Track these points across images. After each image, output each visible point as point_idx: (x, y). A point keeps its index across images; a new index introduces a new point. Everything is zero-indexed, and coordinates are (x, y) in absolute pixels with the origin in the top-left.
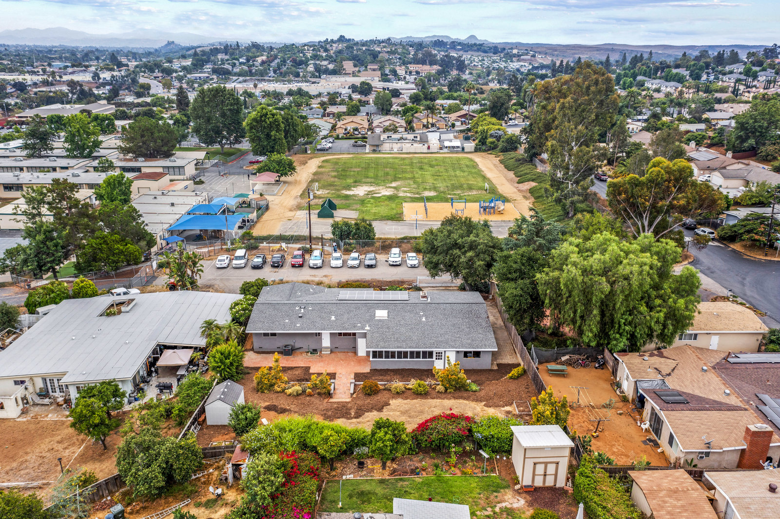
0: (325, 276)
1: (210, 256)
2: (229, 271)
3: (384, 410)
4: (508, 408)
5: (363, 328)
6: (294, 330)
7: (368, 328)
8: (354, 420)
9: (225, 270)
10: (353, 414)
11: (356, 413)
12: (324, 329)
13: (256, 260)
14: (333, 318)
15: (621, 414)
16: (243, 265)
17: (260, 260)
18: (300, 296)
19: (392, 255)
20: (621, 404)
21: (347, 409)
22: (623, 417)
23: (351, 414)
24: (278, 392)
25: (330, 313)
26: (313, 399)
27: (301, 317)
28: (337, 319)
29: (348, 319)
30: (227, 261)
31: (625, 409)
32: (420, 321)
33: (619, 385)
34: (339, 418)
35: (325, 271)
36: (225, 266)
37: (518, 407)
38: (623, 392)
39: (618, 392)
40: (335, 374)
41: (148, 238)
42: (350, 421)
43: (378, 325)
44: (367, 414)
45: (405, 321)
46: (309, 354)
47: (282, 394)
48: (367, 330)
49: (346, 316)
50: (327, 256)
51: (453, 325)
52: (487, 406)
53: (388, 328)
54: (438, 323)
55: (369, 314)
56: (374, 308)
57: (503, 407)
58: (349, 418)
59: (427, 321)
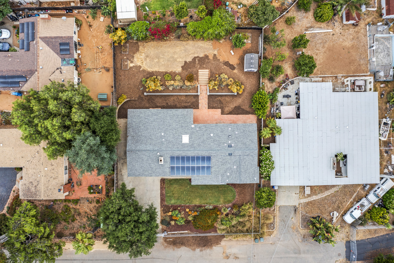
3: (184, 63)
4: (131, 65)
5: (195, 126)
7: (193, 126)
8: (196, 55)
10: (197, 60)
20: (82, 71)
21: (199, 63)
25: (214, 140)
27: (230, 136)
28: (210, 134)
29: (204, 134)
32: (165, 133)
34: (202, 57)
38: (79, 79)
40: (208, 108)
42: (198, 55)
43: (187, 129)
44: (191, 60)
45: (173, 133)
51: (147, 129)
52: (140, 67)
53: (182, 127)
54: (155, 131)
55: (192, 139)
56: (190, 146)
57: (133, 66)
58: (198, 57)
59: (161, 132)
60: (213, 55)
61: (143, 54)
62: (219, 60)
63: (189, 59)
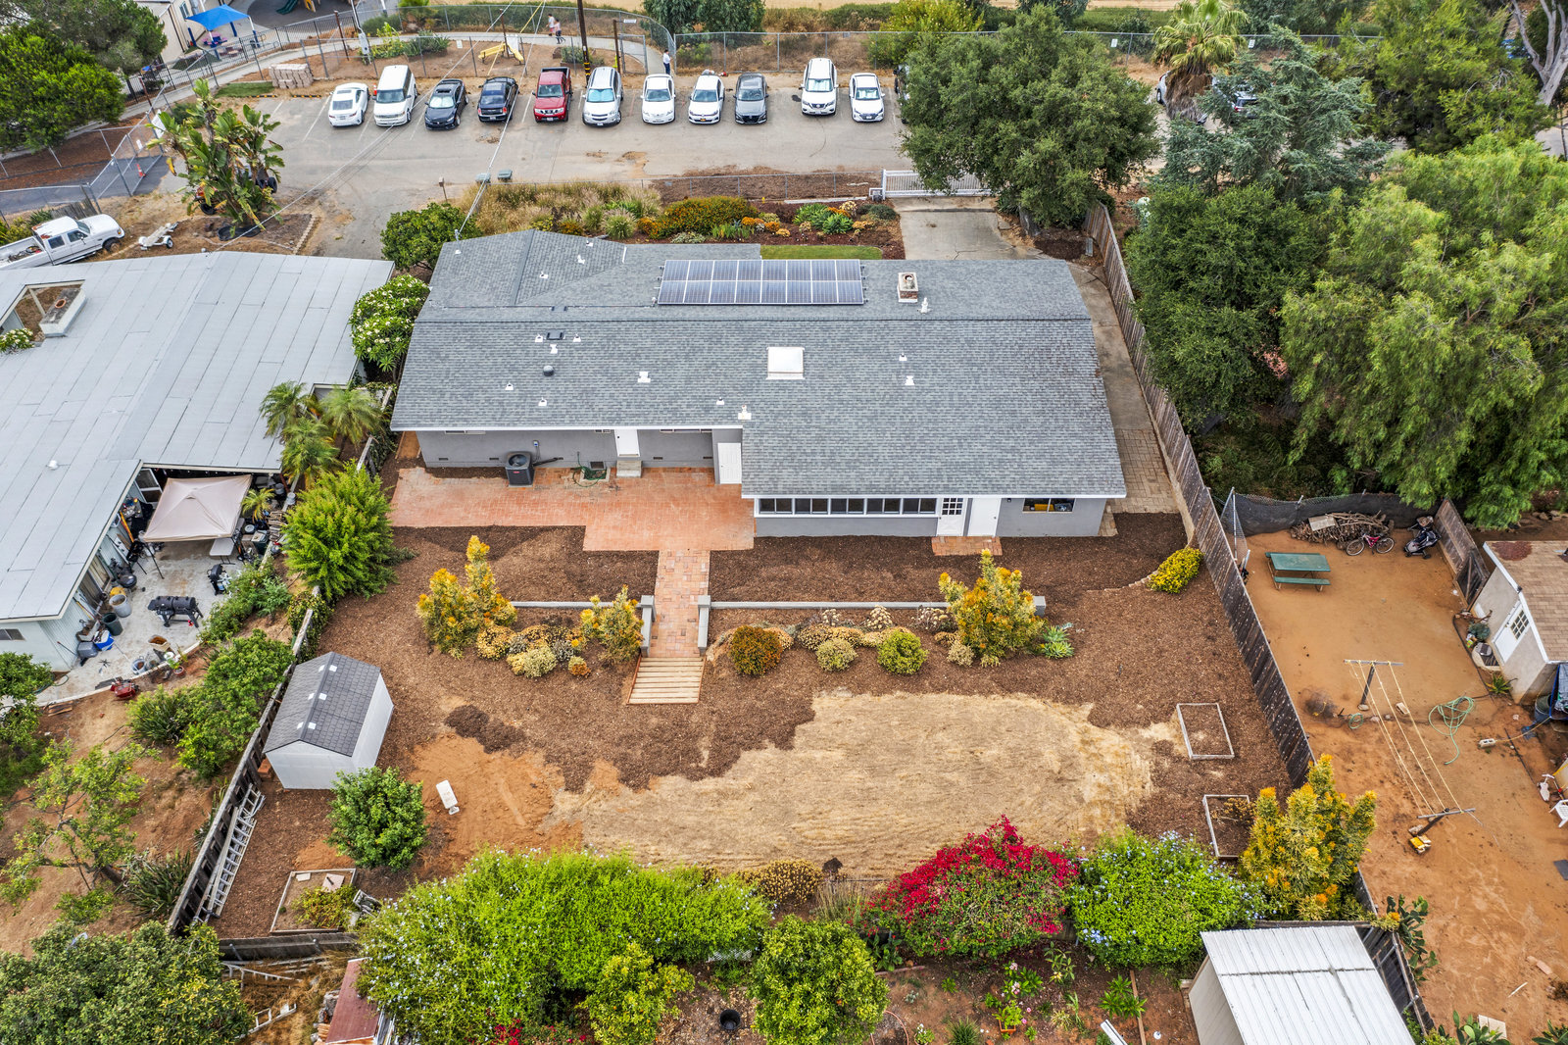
0: (629, 156)
1: (314, 83)
2: (368, 138)
3: (798, 740)
4: (1159, 732)
5: (731, 417)
6: (531, 421)
7: (745, 415)
8: (709, 784)
9: (353, 133)
10: (706, 754)
11: (716, 752)
12: (618, 420)
13: (436, 102)
14: (644, 377)
15: (1488, 749)
16: (402, 119)
17: (448, 102)
18: (549, 287)
19: (812, 85)
20: (1488, 707)
21: (688, 736)
22: (1494, 758)
23: (698, 757)
24: (488, 660)
25: (635, 358)
26: (587, 689)
27: (550, 374)
28: (655, 382)
29: (688, 380)
30: (357, 108)
31: (1499, 728)
32: (899, 387)
33: (1481, 633)
34: (664, 773)
35: (626, 138)
36: (353, 120)
37: (1189, 732)
38: (1491, 659)
39: (1477, 656)
40: (655, 554)
41: (137, 28)
42: (696, 786)
43: (775, 403)
44: (746, 756)
45: (855, 387)
46: (582, 480)
47: (500, 667)
48: (746, 422)
49: (681, 371)
50: (632, 81)
51: (997, 404)
52: (1099, 720)
53: (804, 414)
54: (951, 395)
55: (749, 361)
56: (762, 337)
57: (1146, 725)
58: (695, 775)
59: (920, 390)
60: (589, 787)
61: (1090, 794)
62: (549, 759)
63: (760, 761)
